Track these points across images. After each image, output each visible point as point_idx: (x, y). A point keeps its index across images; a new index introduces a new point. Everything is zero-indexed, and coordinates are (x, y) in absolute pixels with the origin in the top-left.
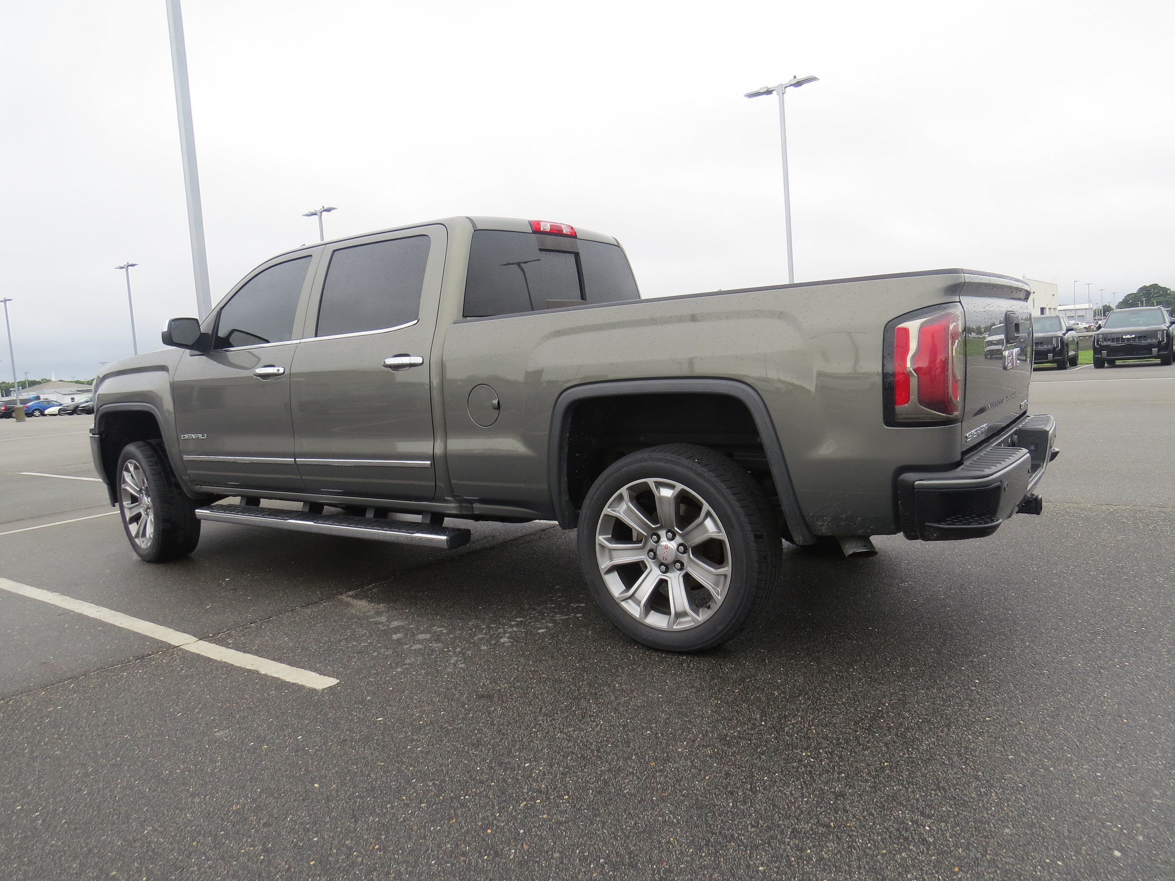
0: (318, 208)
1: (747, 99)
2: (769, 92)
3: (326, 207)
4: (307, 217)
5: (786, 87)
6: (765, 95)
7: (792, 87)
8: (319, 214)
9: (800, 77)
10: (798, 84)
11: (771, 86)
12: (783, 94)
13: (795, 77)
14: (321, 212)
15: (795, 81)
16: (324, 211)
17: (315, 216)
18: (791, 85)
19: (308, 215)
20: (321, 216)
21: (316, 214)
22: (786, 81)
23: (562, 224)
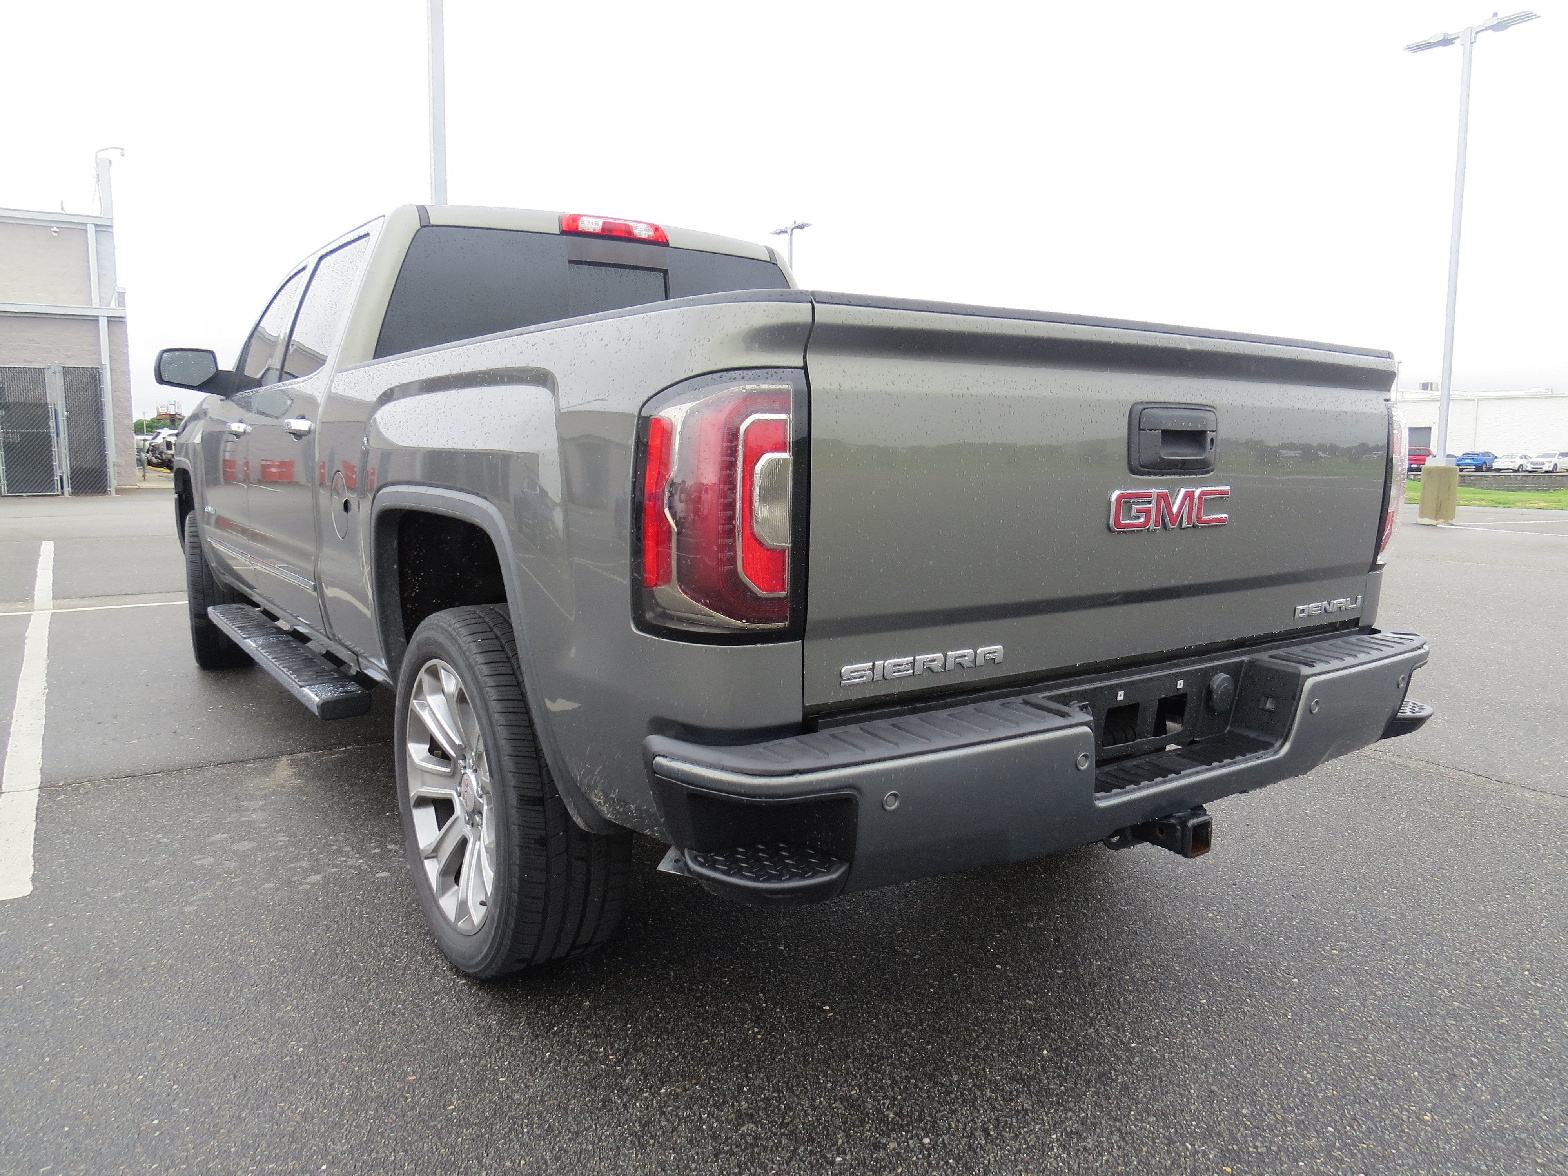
0: (789, 224)
1: (1409, 54)
2: (1447, 42)
3: (798, 223)
4: (776, 235)
5: (1477, 33)
6: (1441, 47)
7: (1490, 32)
8: (789, 231)
9: (1502, 15)
10: (1501, 26)
11: (1451, 31)
12: (1472, 43)
13: (1495, 15)
14: (792, 230)
15: (1495, 21)
16: (796, 227)
17: (785, 234)
18: (1487, 29)
19: (774, 234)
20: (791, 235)
21: (786, 232)
22: (1478, 22)
23: (635, 221)
